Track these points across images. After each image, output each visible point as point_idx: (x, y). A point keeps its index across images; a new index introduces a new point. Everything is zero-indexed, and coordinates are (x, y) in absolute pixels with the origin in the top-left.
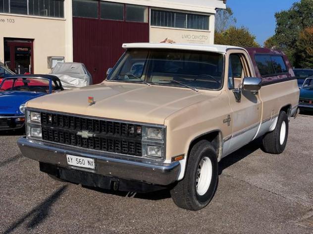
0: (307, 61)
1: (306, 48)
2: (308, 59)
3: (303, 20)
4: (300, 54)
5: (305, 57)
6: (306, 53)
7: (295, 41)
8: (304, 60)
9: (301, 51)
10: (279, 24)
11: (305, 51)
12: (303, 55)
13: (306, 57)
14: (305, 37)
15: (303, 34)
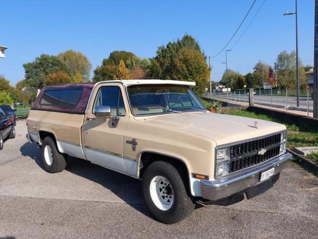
3: (45, 69)
7: (42, 83)
10: (27, 72)
14: (51, 81)
15: (48, 79)
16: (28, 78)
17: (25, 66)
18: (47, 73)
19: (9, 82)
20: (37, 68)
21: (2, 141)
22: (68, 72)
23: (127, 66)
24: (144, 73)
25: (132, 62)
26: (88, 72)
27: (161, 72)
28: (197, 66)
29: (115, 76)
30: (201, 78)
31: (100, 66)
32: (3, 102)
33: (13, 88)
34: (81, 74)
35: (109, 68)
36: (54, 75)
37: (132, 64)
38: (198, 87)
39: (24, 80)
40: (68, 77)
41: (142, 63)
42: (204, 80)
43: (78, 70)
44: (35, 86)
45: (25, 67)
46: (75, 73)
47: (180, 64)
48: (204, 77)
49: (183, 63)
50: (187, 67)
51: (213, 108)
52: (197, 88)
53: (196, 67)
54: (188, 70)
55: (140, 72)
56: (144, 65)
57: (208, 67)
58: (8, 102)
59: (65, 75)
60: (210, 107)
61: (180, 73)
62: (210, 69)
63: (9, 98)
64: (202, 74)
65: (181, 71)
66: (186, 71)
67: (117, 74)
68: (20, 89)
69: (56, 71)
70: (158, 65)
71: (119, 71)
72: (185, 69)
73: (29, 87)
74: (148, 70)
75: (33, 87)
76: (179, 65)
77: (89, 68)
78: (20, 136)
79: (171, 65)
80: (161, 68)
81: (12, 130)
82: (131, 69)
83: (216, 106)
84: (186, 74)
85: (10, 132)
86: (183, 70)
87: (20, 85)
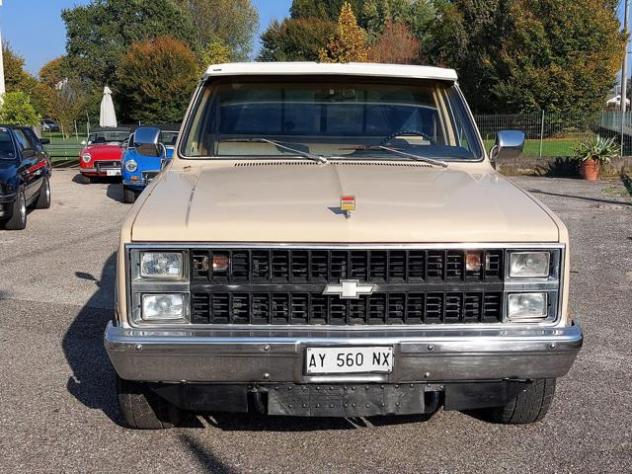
0: (146, 109)
1: (140, 84)
2: (148, 106)
3: (121, 26)
4: (130, 96)
5: (140, 101)
6: (142, 94)
7: (112, 69)
8: (140, 107)
9: (132, 90)
10: (72, 35)
11: (140, 89)
12: (137, 97)
13: (144, 101)
14: (137, 62)
15: (131, 56)
16: (74, 51)
17: (66, 16)
18: (127, 40)
19: (21, 63)
20: (99, 24)
21: (23, 210)
22: (188, 38)
23: (363, 22)
24: (417, 45)
25: (380, 10)
26: (247, 38)
27: (465, 42)
28: (581, 24)
29: (323, 53)
30: (592, 65)
31: (280, 22)
32: (14, 119)
33: (33, 82)
34: (227, 42)
35: (307, 26)
36: (148, 47)
37: (382, 15)
38: (580, 93)
39: (63, 59)
40: (188, 53)
41: (412, 13)
42: (601, 73)
43: (216, 31)
44: (92, 78)
45: (68, 20)
46: (207, 40)
47: (527, 17)
48: (602, 63)
49: (537, 16)
50: (548, 27)
51: (595, 157)
52: (577, 98)
53: (576, 28)
54: (551, 37)
55: (405, 41)
56: (420, 17)
57: (620, 30)
58: (27, 118)
59: (179, 47)
60: (585, 155)
61: (525, 47)
62: (624, 38)
63: (31, 109)
64: (598, 50)
65: (528, 40)
66: (545, 43)
67: (331, 46)
68: (52, 85)
69: (154, 35)
70: (458, 18)
71: (337, 38)
72: (541, 33)
73: (78, 81)
74: (429, 36)
75: (87, 80)
76: (521, 20)
77: (251, 25)
78: (61, 204)
79: (499, 21)
80: (467, 29)
81: (45, 186)
82: (376, 30)
83: (604, 152)
84: (543, 50)
85: (39, 191)
86: (534, 38)
87: (52, 72)
